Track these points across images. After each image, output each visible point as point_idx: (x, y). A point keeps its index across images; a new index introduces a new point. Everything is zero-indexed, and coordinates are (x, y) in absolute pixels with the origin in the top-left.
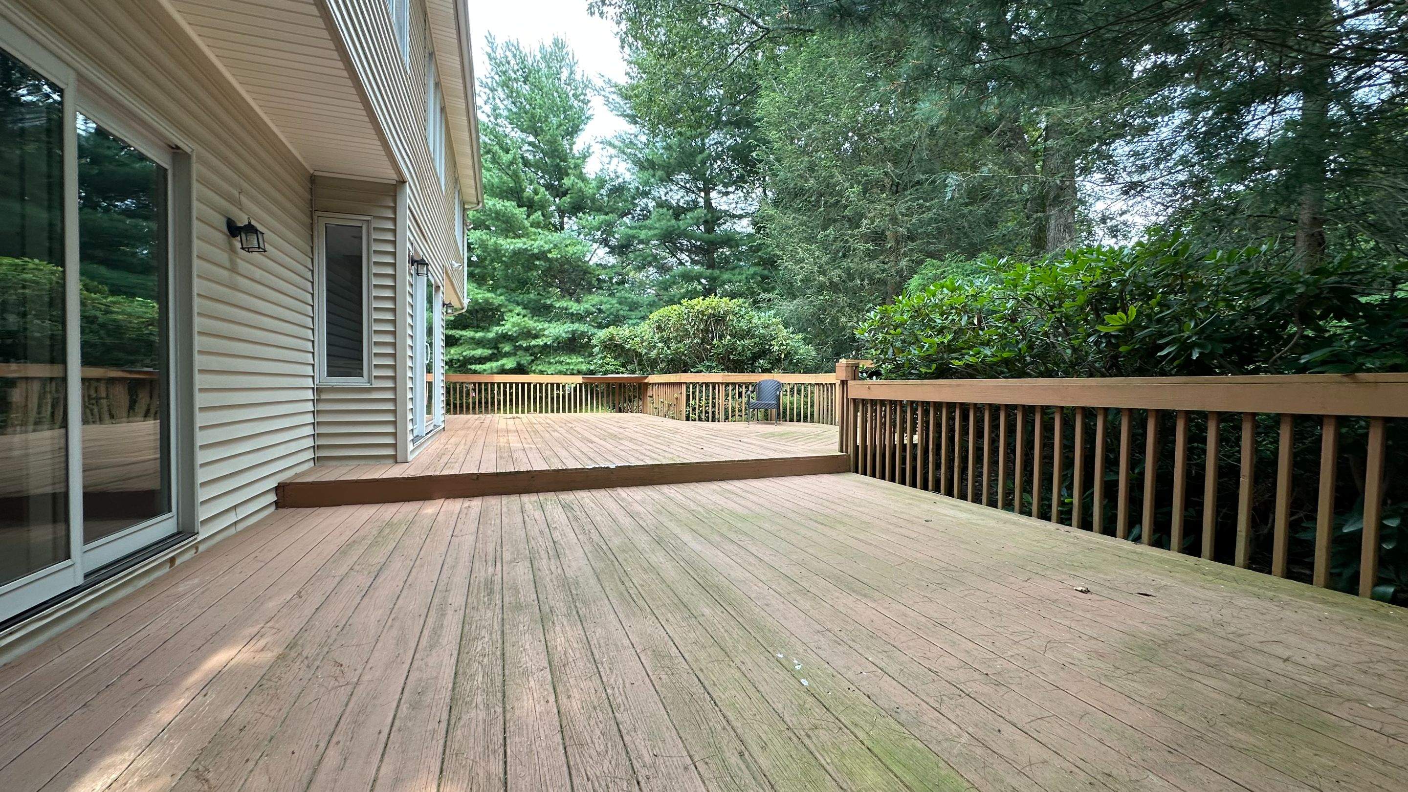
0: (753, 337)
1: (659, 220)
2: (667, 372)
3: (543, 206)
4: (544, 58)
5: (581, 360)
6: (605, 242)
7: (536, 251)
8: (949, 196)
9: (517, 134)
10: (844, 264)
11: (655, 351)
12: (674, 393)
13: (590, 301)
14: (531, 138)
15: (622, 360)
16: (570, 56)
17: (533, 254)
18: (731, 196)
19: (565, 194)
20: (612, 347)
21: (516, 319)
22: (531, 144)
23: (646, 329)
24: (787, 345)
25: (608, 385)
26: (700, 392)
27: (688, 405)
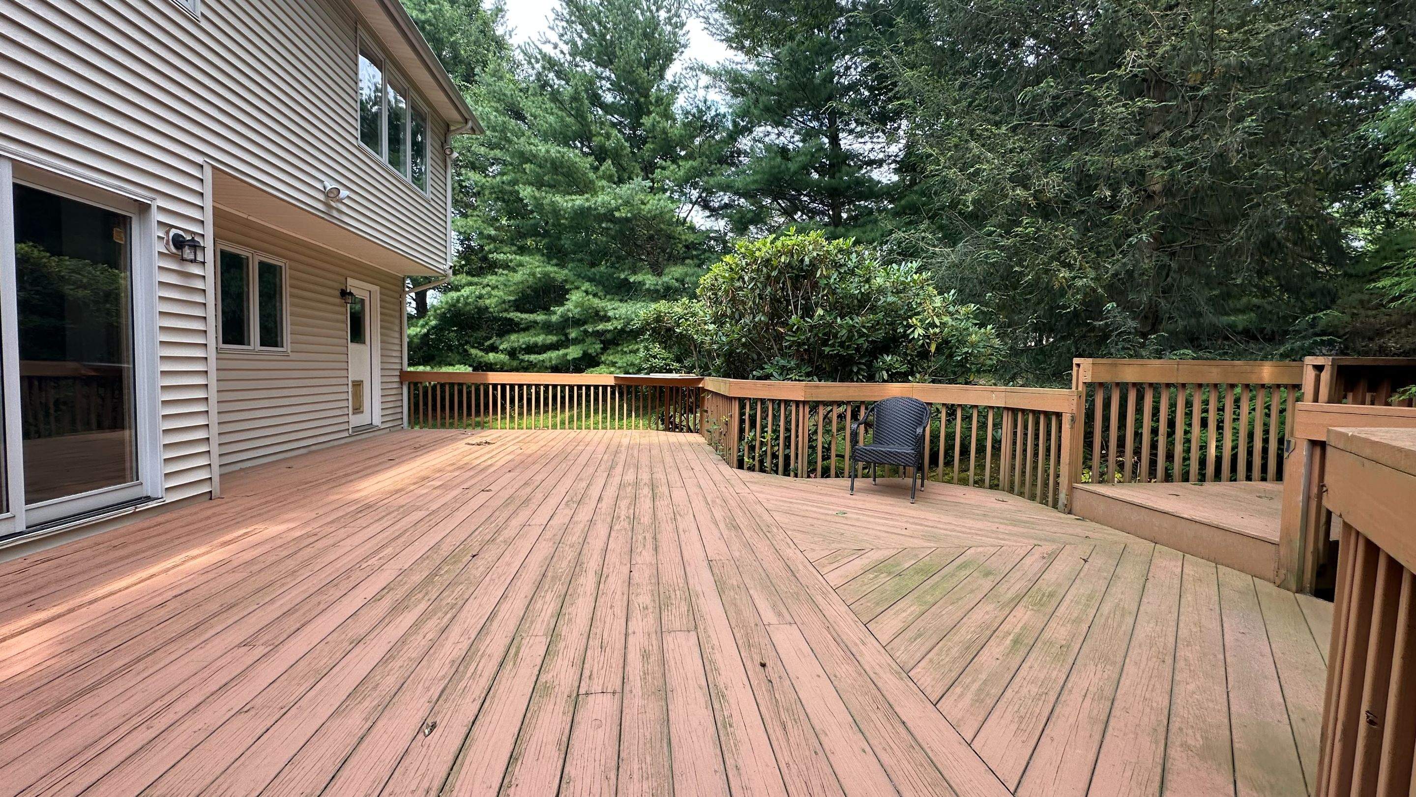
0: (873, 309)
7: (602, 210)
12: (725, 412)
14: (608, 73)
17: (599, 214)
21: (581, 298)
24: (944, 324)
26: (764, 416)
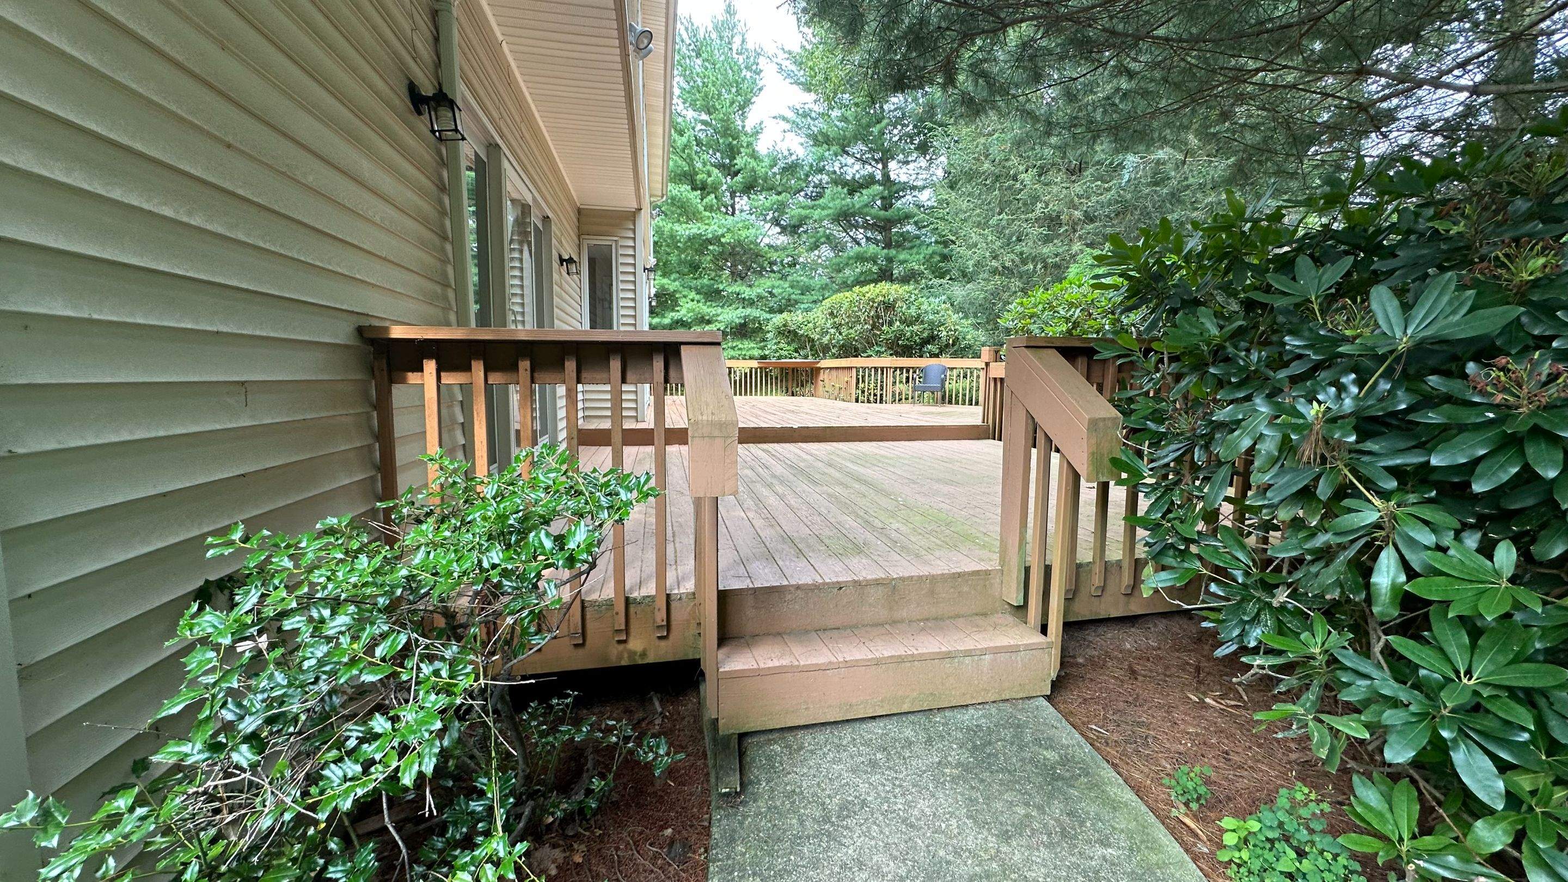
0: (922, 322)
1: (833, 199)
2: (839, 356)
3: (715, 188)
4: (716, 28)
5: (752, 345)
6: (776, 222)
7: (710, 236)
8: (1127, 177)
9: (690, 114)
10: (1018, 248)
11: (828, 337)
12: (844, 376)
13: (762, 286)
14: (704, 117)
15: (795, 345)
16: (742, 24)
17: (707, 239)
18: (911, 166)
19: (736, 174)
20: (788, 334)
21: (690, 305)
22: (704, 123)
23: (819, 315)
24: (956, 330)
25: (782, 369)
26: (870, 375)
27: (857, 388)
